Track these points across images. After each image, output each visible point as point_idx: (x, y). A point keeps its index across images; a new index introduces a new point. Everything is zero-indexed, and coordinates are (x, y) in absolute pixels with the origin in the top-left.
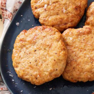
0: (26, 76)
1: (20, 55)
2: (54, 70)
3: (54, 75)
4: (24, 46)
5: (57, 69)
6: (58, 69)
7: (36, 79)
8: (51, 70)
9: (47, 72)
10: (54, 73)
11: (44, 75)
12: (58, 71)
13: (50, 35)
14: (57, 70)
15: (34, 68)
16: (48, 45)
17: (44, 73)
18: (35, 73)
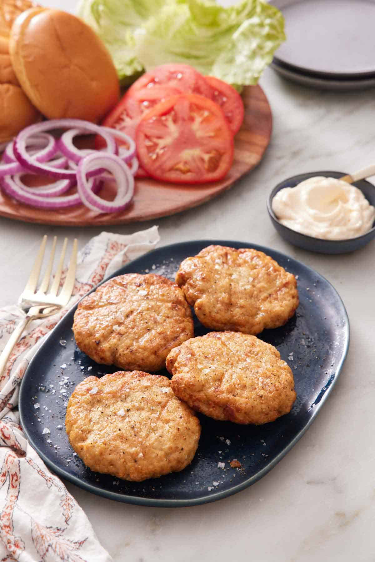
0: (110, 454)
1: (90, 417)
2: (177, 448)
3: (176, 458)
4: (98, 401)
5: (183, 447)
6: (186, 449)
7: (136, 461)
8: (171, 448)
9: (161, 450)
10: (175, 456)
11: (154, 456)
12: (184, 452)
13: (161, 387)
14: (182, 449)
15: (129, 440)
16: (160, 403)
17: (153, 453)
18: (133, 450)
